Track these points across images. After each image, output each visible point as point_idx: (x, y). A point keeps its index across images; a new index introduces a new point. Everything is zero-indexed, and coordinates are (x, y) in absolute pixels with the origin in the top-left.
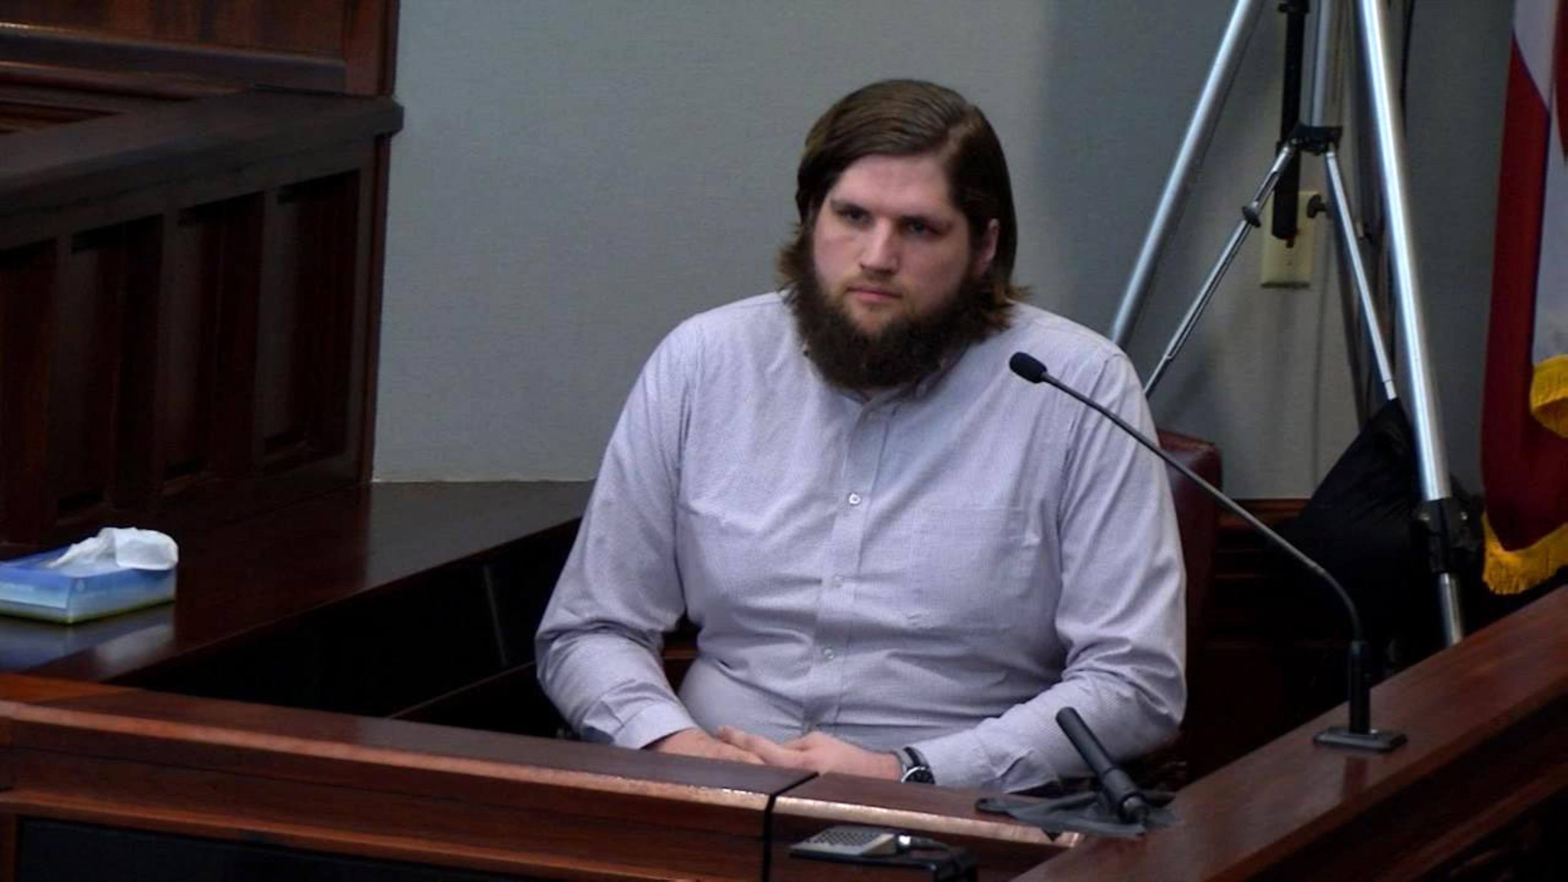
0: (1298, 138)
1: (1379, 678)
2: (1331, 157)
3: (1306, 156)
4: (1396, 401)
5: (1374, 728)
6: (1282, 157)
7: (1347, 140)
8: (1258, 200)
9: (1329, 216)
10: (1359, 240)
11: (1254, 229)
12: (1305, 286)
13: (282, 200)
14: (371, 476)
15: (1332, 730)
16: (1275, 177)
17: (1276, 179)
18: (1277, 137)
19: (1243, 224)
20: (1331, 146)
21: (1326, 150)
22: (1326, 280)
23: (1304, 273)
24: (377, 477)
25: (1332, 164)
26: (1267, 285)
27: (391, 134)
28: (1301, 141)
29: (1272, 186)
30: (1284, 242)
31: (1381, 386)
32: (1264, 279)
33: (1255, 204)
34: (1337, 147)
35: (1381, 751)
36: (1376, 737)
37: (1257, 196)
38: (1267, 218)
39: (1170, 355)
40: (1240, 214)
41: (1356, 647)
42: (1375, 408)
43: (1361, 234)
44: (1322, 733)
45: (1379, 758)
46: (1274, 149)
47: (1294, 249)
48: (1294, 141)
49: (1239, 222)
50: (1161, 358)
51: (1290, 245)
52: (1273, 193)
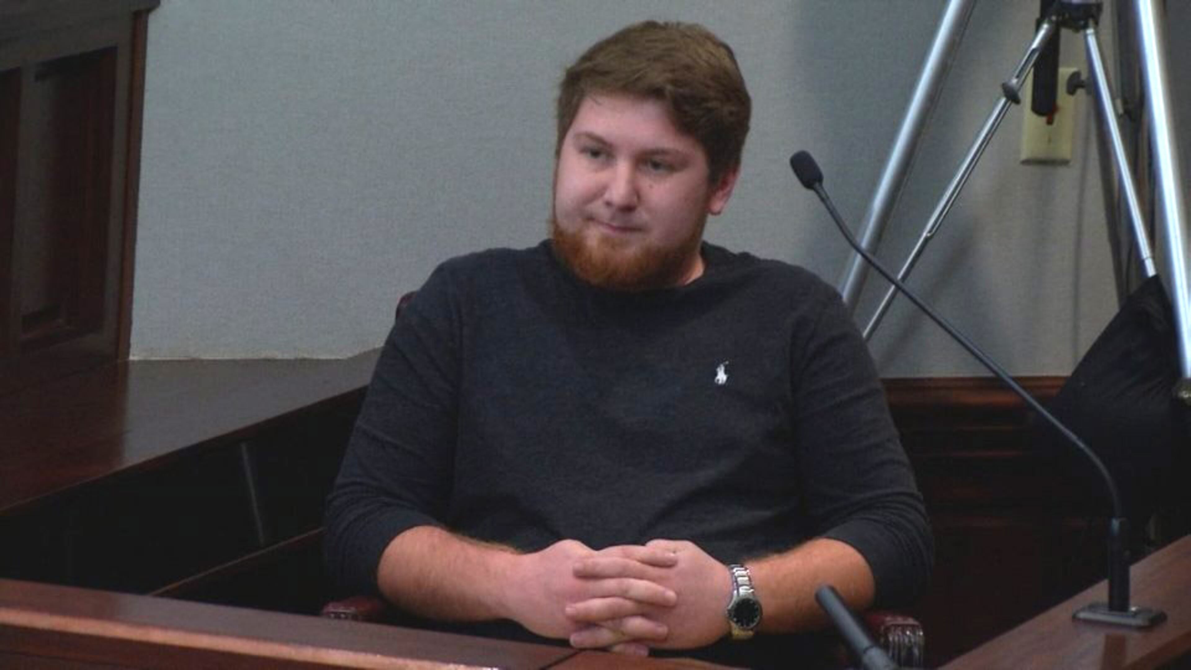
0: (1058, 15)
1: (1137, 556)
2: (1091, 34)
3: (1065, 33)
4: (1156, 277)
5: (1135, 606)
6: (1042, 33)
7: (1107, 17)
8: (1018, 77)
9: (1089, 93)
10: (1119, 117)
11: (1013, 105)
12: (1065, 163)
13: (40, 77)
14: (128, 354)
15: (1092, 607)
16: (1034, 54)
17: (1036, 55)
18: (1037, 15)
19: (1003, 100)
20: (1091, 22)
21: (1086, 27)
22: (1085, 159)
23: (1065, 150)
24: (134, 355)
25: (1092, 41)
26: (1027, 162)
27: (149, 10)
28: (1061, 18)
29: (1032, 62)
30: (1044, 119)
31: (1141, 264)
32: (1024, 156)
33: (1014, 81)
34: (1097, 23)
35: (1140, 628)
36: (1135, 614)
37: (1017, 72)
38: (1027, 95)
39: (930, 232)
40: (1000, 90)
41: (1115, 524)
42: (1134, 286)
43: (1121, 111)
44: (1083, 610)
45: (1136, 635)
46: (1033, 26)
47: (1055, 124)
48: (1054, 18)
49: (998, 100)
50: (920, 236)
51: (1050, 122)
52: (1032, 70)
